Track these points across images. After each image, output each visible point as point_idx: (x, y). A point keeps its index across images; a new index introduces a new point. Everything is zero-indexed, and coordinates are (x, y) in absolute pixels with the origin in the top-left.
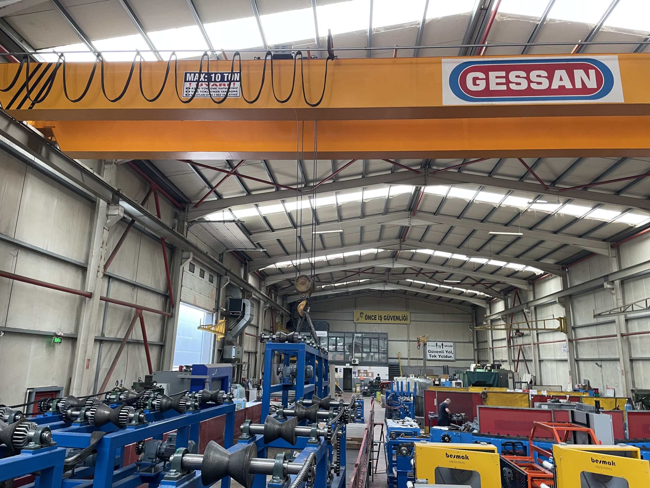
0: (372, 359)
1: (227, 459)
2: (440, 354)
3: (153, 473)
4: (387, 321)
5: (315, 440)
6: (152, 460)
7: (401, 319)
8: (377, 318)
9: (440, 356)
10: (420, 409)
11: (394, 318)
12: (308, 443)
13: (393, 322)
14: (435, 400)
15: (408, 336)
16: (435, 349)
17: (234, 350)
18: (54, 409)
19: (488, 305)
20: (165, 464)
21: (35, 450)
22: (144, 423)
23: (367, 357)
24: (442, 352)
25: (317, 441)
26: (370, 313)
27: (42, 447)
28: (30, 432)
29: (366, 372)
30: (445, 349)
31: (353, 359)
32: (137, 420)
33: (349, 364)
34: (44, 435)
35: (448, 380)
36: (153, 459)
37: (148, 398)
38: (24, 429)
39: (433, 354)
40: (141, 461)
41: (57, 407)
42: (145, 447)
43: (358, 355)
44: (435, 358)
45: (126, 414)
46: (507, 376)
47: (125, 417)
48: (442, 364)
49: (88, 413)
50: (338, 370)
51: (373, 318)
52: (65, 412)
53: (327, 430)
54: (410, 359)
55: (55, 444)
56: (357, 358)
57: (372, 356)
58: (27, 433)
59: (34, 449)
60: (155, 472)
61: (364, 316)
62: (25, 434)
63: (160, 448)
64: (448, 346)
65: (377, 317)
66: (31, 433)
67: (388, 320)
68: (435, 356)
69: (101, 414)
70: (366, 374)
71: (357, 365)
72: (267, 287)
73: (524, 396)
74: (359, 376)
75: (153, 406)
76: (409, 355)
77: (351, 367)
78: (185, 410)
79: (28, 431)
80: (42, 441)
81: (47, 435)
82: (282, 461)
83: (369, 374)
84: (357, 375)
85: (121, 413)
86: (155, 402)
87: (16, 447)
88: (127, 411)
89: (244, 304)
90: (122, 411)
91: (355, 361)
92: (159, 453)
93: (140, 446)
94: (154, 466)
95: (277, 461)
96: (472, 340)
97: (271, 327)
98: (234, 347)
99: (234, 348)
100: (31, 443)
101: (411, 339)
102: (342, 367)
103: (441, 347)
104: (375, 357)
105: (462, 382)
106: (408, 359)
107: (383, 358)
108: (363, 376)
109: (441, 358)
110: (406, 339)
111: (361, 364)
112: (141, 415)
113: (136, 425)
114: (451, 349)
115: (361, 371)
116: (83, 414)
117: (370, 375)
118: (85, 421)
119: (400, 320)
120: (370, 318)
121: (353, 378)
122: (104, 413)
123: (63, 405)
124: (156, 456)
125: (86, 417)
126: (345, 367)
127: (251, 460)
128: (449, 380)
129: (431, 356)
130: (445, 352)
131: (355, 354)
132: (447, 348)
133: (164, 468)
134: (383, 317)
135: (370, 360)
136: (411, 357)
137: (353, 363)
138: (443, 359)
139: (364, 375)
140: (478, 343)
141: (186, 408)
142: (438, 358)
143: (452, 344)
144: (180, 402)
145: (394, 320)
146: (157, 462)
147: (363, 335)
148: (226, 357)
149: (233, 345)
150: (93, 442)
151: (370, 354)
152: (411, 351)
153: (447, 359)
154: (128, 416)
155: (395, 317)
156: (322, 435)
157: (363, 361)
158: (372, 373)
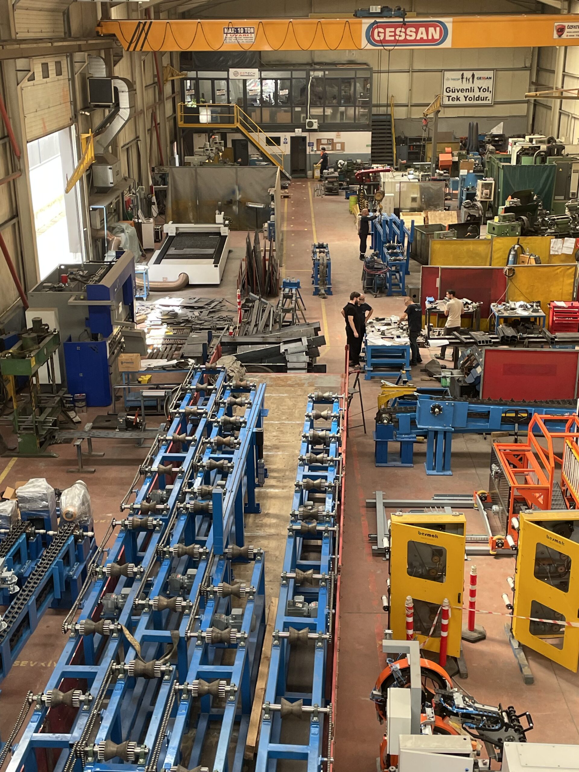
0: (342, 119)
2: (466, 94)
9: (466, 98)
14: (438, 280)
15: (411, 64)
16: (458, 85)
17: (110, 172)
23: (334, 114)
24: (472, 90)
29: (331, 142)
30: (478, 83)
31: (308, 120)
33: (300, 130)
39: (454, 95)
43: (317, 112)
44: (458, 102)
48: (469, 112)
50: (282, 140)
54: (411, 106)
56: (313, 117)
57: (342, 113)
64: (484, 78)
68: (458, 99)
70: (330, 146)
71: (315, 131)
76: (410, 97)
77: (305, 134)
83: (337, 145)
84: (315, 149)
89: (116, 89)
91: (311, 124)
96: (528, 65)
98: (109, 167)
101: (416, 67)
102: (288, 135)
103: (471, 80)
104: (348, 113)
105: (493, 182)
106: (407, 106)
107: (363, 115)
109: (468, 102)
110: (406, 68)
111: (323, 128)
114: (489, 84)
115: (323, 142)
117: (338, 147)
121: (308, 153)
126: (293, 134)
128: (474, 172)
129: (451, 98)
130: (476, 90)
131: (311, 110)
132: (481, 81)
135: (338, 121)
136: (414, 102)
137: (307, 128)
138: (471, 102)
142: (463, 101)
143: (490, 74)
147: (327, 73)
148: (99, 184)
151: (338, 110)
152: (414, 90)
153: (480, 102)
157: (326, 122)
158: (343, 144)
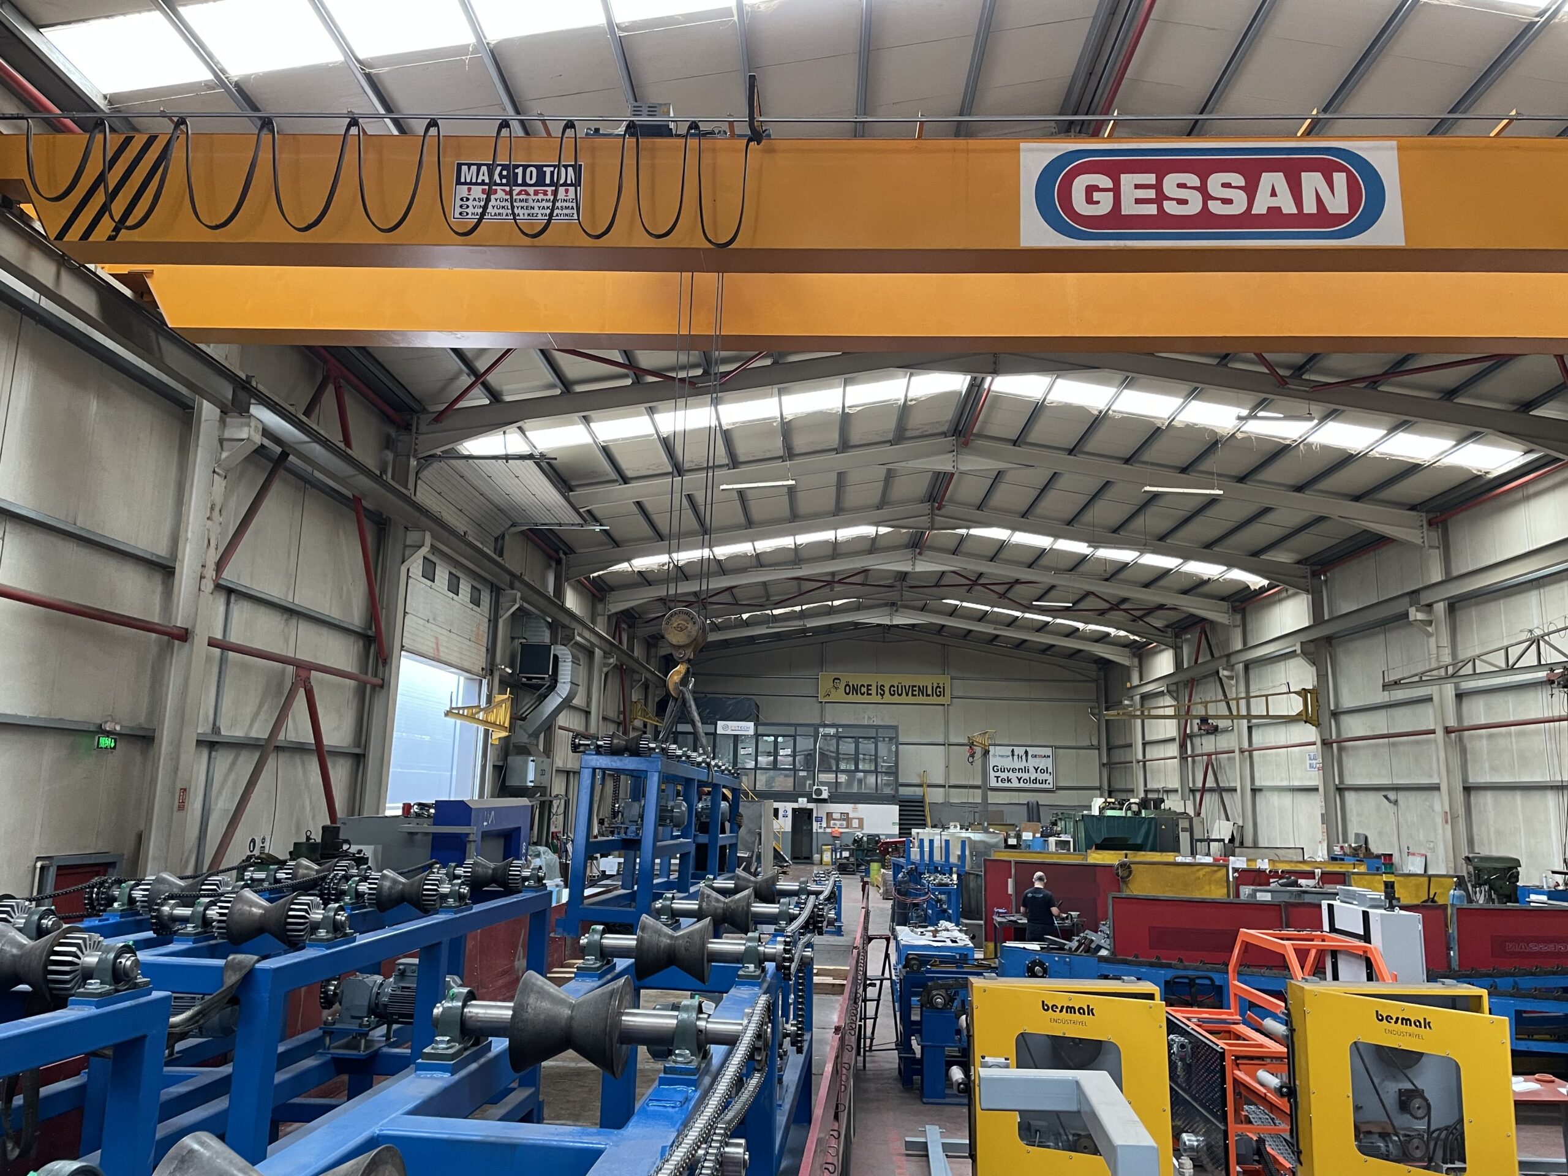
0: (860, 787)
1: (567, 1012)
2: (1019, 775)
3: (362, 1052)
4: (896, 699)
5: (755, 972)
6: (360, 1021)
7: (930, 692)
8: (873, 691)
9: (1019, 780)
10: (973, 903)
11: (913, 691)
12: (739, 976)
13: (910, 699)
14: (1010, 881)
15: (947, 736)
16: (1008, 763)
17: (531, 766)
18: (123, 905)
19: (1136, 661)
20: (389, 1029)
21: (103, 999)
22: (346, 935)
23: (849, 783)
24: (1026, 770)
25: (758, 973)
26: (856, 680)
27: (117, 991)
28: (87, 956)
29: (845, 817)
30: (1032, 763)
31: (815, 788)
32: (331, 929)
33: (805, 800)
34: (121, 962)
35: (1038, 835)
36: (361, 1018)
37: (347, 878)
38: (74, 949)
39: (1004, 775)
40: (334, 1023)
41: (132, 901)
42: (342, 992)
43: (828, 778)
44: (1010, 785)
45: (303, 913)
46: (1177, 825)
47: (302, 921)
48: (1024, 798)
49: (213, 913)
50: (781, 813)
51: (864, 690)
52: (157, 909)
53: (782, 947)
54: (950, 787)
55: (146, 984)
56: (823, 784)
57: (860, 781)
58: (79, 958)
59: (100, 995)
60: (367, 1047)
61: (842, 686)
62: (75, 960)
63: (378, 994)
64: (1040, 756)
65: (874, 688)
66: (91, 959)
67: (900, 695)
68: (1009, 780)
69: (242, 914)
70: (845, 823)
71: (824, 801)
72: (609, 617)
73: (1216, 871)
74: (828, 826)
75: (359, 895)
76: (947, 777)
77: (810, 806)
78: (438, 906)
79: (83, 954)
80: (118, 976)
81: (129, 963)
82: (694, 1015)
83: (854, 821)
84: (824, 825)
85: (291, 913)
86: (363, 887)
87: (54, 992)
88: (306, 907)
89: (556, 657)
90: (292, 906)
91: (819, 792)
92: (377, 1005)
93: (330, 990)
94: (367, 1034)
95: (685, 1016)
96: (1095, 742)
97: (620, 713)
98: (532, 758)
99: (533, 761)
100: (93, 981)
101: (953, 740)
102: (789, 806)
103: (1024, 757)
104: (868, 781)
105: (1072, 840)
106: (944, 786)
107: (887, 785)
108: (838, 828)
109: (1022, 785)
110: (941, 741)
111: (834, 798)
112: (338, 917)
113: (328, 940)
114: (1047, 763)
115: (835, 816)
116: (201, 915)
117: (855, 823)
118: (205, 932)
119: (928, 695)
120: (855, 690)
121: (814, 831)
122: (250, 912)
123: (144, 896)
124: (368, 1013)
125: (206, 922)
126: (796, 806)
127: (623, 1014)
128: (1042, 836)
129: (1000, 779)
130: (1032, 770)
131: (820, 775)
132: (1037, 760)
133: (388, 1039)
134: (887, 689)
135: (855, 790)
136: (952, 783)
137: (814, 796)
138: (1027, 785)
139: (841, 825)
140: (1109, 749)
141: (438, 901)
142: (1015, 784)
143: (1048, 751)
144: (425, 887)
145: (913, 695)
146: (372, 1026)
147: (840, 730)
148: (513, 782)
149: (530, 754)
150: (231, 979)
151: (855, 776)
152: (952, 767)
153: (1038, 786)
154: (307, 918)
155: (917, 689)
156: (771, 958)
157: (839, 791)
158: (861, 820)
